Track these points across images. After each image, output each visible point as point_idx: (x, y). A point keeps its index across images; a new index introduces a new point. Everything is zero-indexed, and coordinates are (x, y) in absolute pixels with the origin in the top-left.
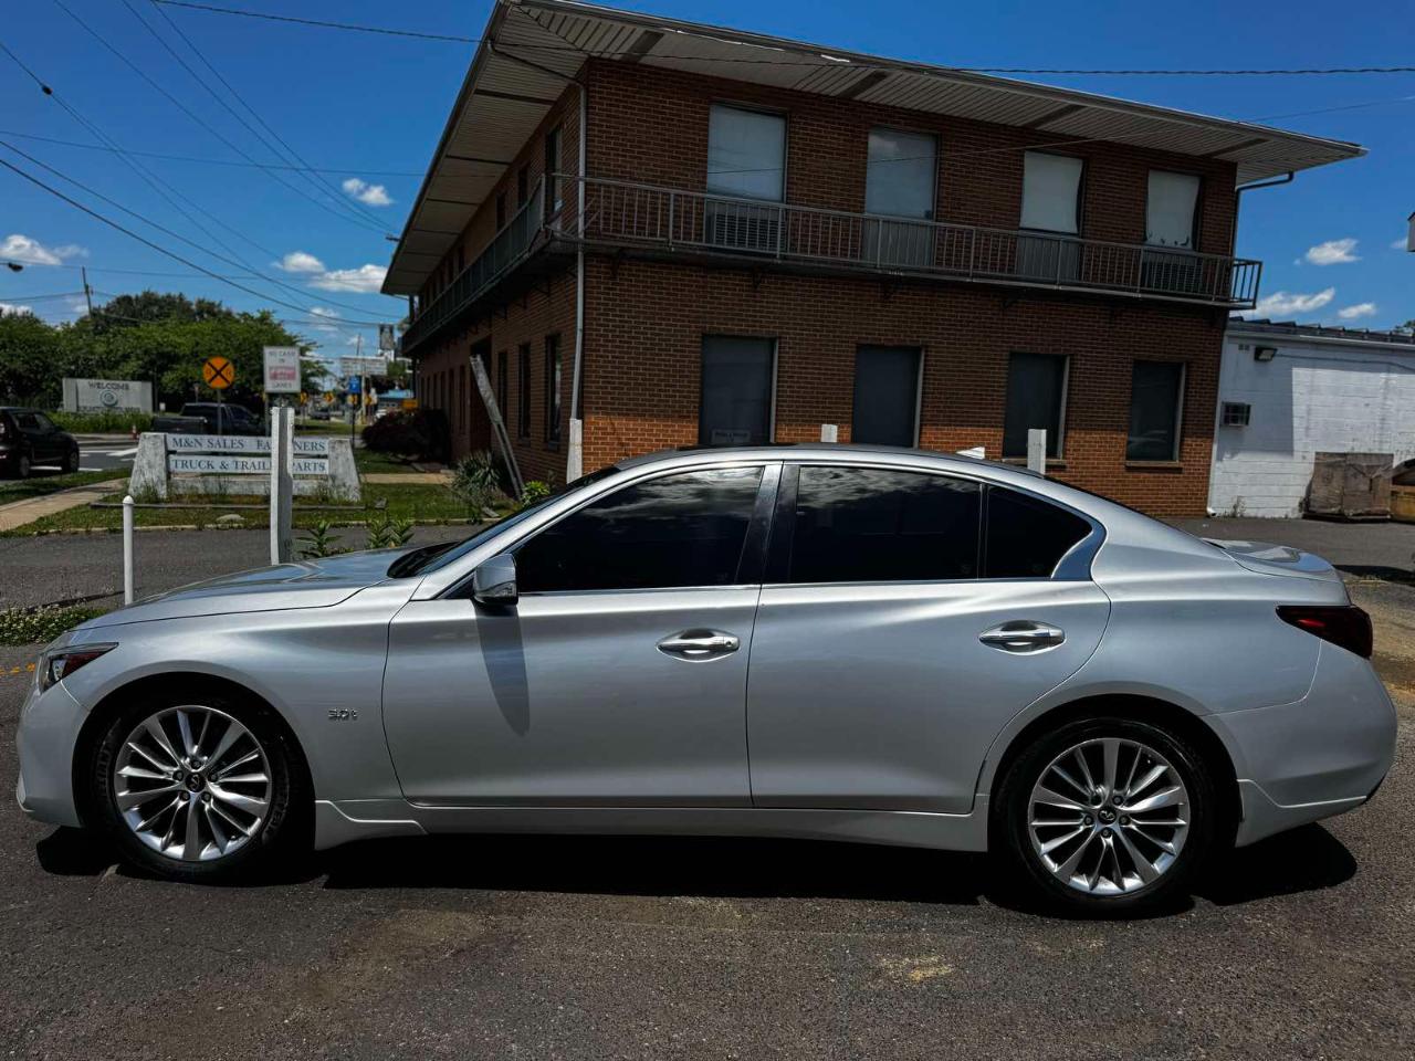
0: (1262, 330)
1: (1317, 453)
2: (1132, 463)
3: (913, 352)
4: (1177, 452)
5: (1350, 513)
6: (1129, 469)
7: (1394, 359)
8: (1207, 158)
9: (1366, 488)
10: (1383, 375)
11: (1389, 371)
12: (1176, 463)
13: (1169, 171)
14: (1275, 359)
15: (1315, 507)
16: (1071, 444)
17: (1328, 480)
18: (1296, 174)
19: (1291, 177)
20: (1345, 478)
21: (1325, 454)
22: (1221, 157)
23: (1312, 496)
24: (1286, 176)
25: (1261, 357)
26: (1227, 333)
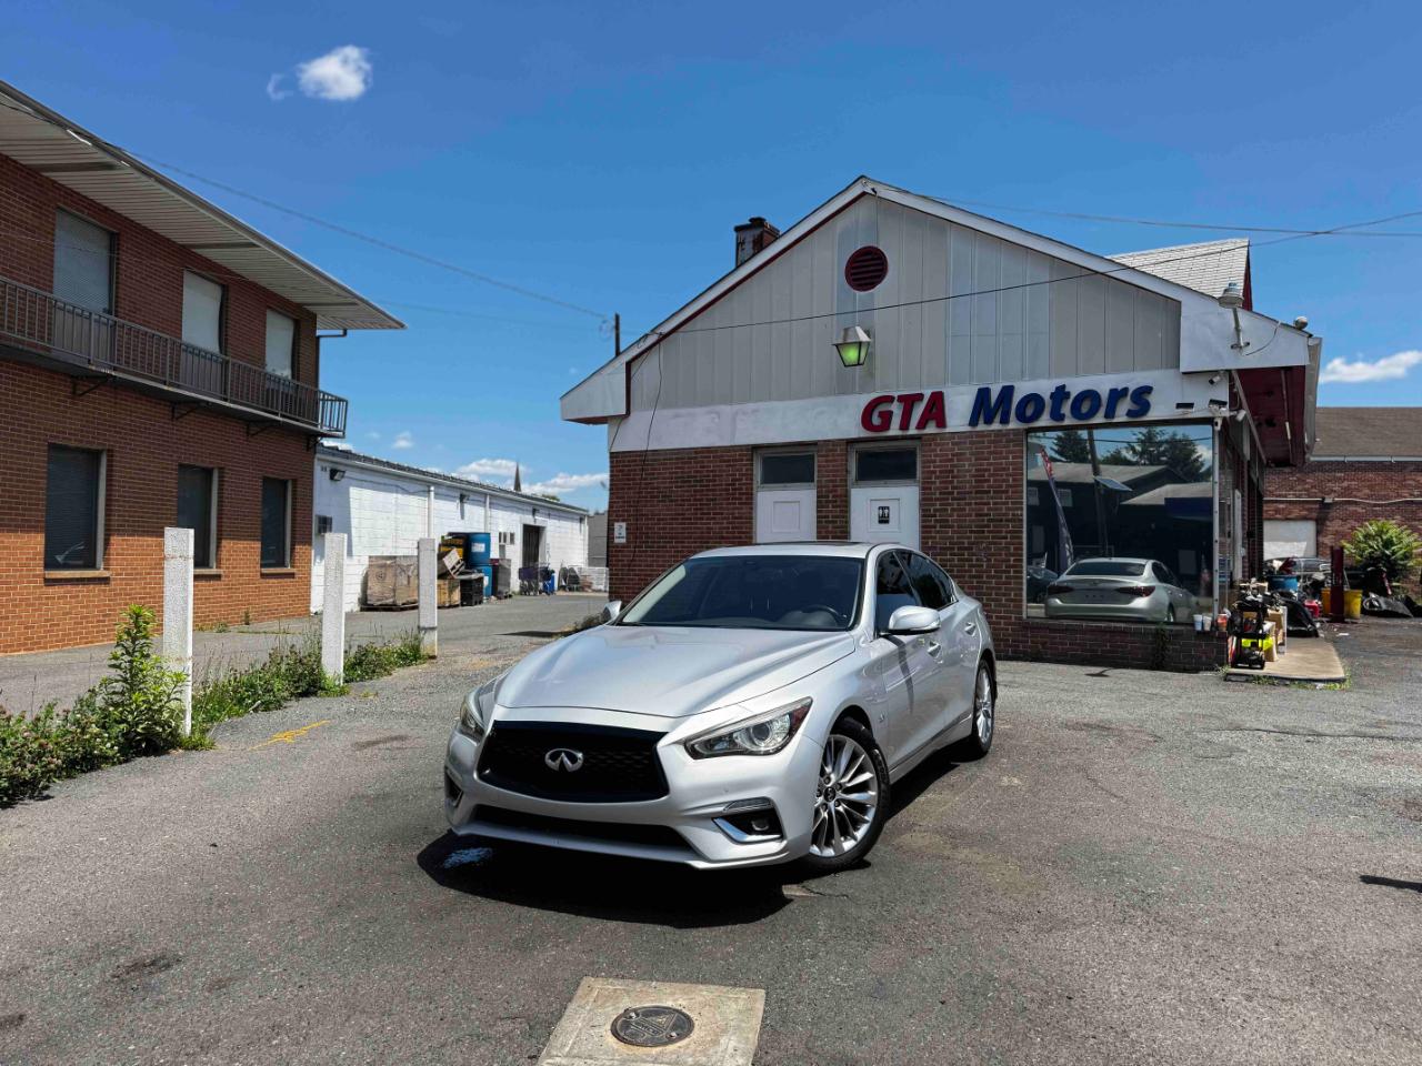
0: (334, 455)
1: (370, 557)
2: (265, 571)
3: (94, 456)
4: (288, 559)
5: (399, 603)
6: (263, 576)
7: (400, 483)
8: (299, 306)
9: (405, 582)
10: (395, 495)
11: (397, 492)
12: (289, 569)
13: (280, 313)
14: (343, 480)
15: (372, 601)
16: (224, 554)
17: (381, 577)
18: (348, 331)
19: (345, 334)
20: (395, 575)
21: (377, 557)
22: (308, 308)
23: (369, 592)
24: (341, 332)
25: (336, 477)
26: (318, 455)
